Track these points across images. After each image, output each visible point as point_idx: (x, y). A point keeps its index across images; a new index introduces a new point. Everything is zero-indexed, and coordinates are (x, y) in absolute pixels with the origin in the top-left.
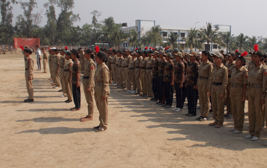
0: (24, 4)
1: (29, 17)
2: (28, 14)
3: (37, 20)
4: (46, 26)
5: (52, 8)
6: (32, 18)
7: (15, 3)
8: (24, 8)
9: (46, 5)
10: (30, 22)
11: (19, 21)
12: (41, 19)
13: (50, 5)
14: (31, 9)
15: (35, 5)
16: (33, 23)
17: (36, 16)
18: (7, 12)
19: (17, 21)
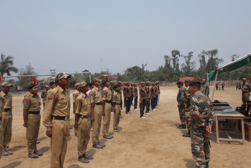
0: (186, 57)
1: (188, 64)
2: (188, 63)
3: (193, 65)
4: (200, 69)
5: (203, 57)
6: (191, 65)
7: (181, 56)
8: (186, 59)
9: (199, 56)
10: (189, 67)
11: (182, 67)
12: (196, 65)
13: (202, 55)
14: (189, 59)
15: (192, 57)
16: (191, 68)
17: (193, 63)
18: (176, 63)
19: (181, 67)
